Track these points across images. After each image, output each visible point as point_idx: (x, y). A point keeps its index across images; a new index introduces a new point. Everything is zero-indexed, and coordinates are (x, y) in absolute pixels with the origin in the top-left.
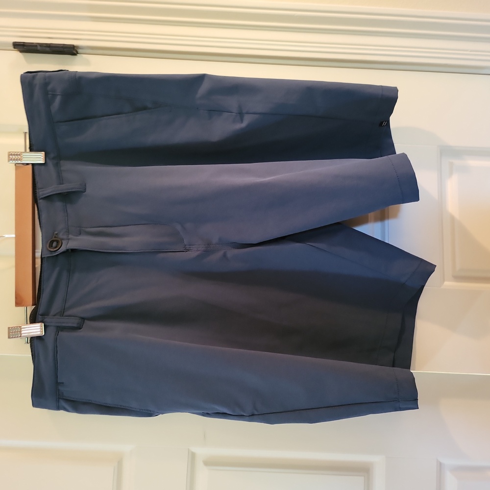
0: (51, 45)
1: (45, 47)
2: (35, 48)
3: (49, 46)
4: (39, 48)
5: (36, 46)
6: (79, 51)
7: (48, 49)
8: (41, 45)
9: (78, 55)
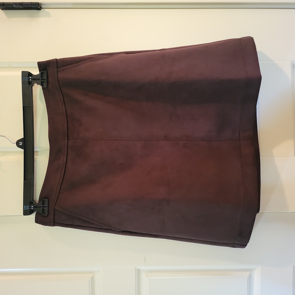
0: (23, 4)
1: (19, 5)
2: (12, 6)
3: (21, 4)
4: (14, 6)
5: (12, 5)
6: (42, 6)
7: (21, 7)
8: (16, 4)
9: (42, 9)
